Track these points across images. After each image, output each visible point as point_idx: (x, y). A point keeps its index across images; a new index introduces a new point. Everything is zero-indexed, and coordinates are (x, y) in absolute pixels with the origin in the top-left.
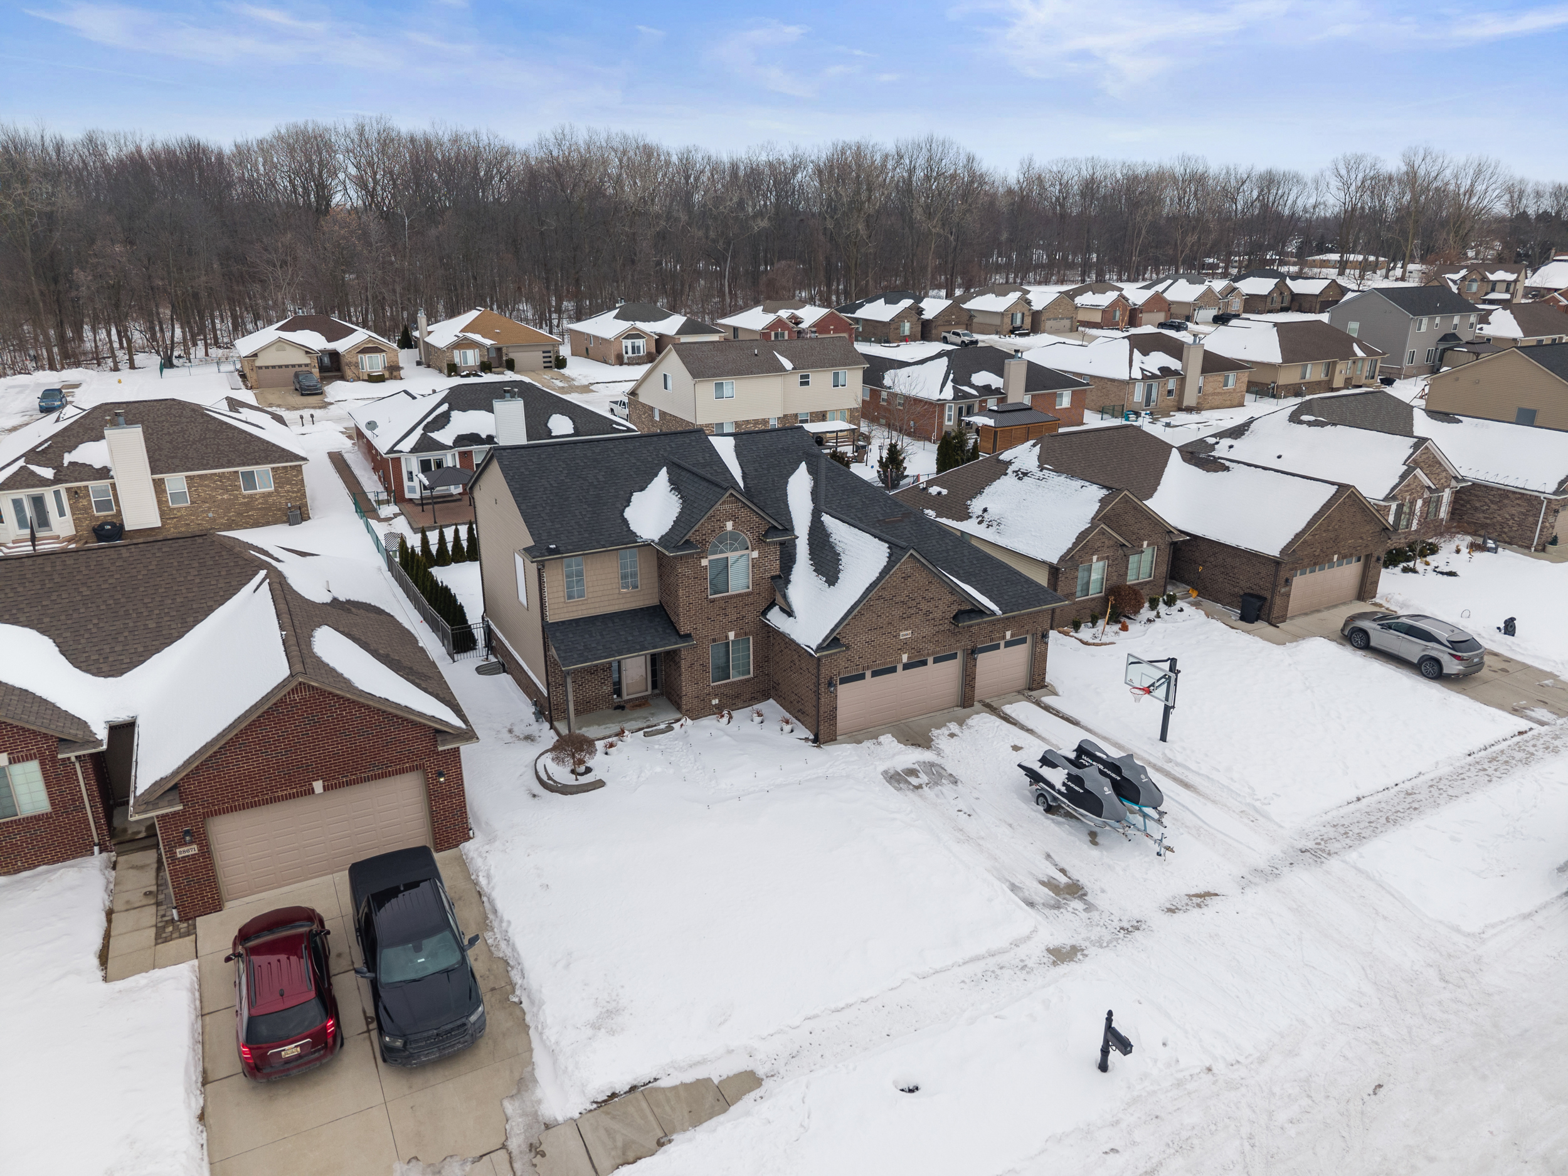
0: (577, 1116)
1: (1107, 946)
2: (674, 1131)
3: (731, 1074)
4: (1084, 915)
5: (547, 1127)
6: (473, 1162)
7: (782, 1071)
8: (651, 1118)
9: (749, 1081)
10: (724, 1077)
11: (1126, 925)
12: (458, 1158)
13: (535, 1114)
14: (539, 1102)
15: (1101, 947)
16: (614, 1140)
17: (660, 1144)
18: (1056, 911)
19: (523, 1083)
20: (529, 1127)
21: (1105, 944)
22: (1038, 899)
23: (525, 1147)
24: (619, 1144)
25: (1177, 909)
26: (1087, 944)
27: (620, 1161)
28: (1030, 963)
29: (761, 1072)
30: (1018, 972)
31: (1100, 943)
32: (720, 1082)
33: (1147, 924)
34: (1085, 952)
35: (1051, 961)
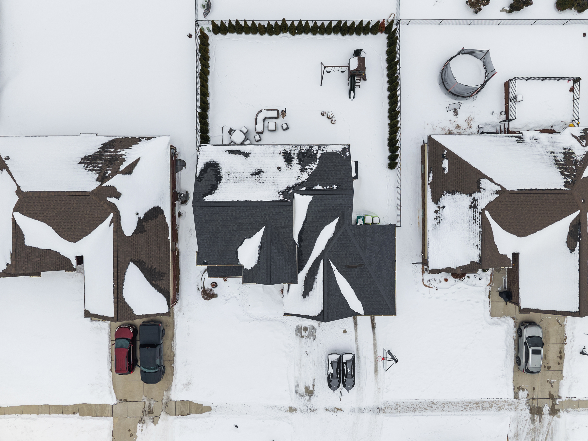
0: (176, 401)
1: (303, 413)
2: (191, 413)
3: (207, 406)
4: (306, 401)
5: (170, 400)
6: (156, 402)
7: (216, 410)
8: (189, 408)
9: (209, 409)
10: (205, 406)
11: (312, 409)
12: (154, 400)
13: (169, 397)
14: (170, 394)
15: (301, 412)
16: (181, 410)
17: (188, 414)
18: (300, 397)
19: (169, 389)
20: (167, 399)
21: (302, 412)
22: (300, 392)
23: (165, 403)
24: (181, 411)
25: (329, 410)
26: (299, 410)
27: (180, 414)
28: (282, 409)
29: (212, 408)
30: (278, 410)
31: (302, 411)
32: (204, 406)
33: (317, 411)
34: (297, 412)
35: (287, 410)
